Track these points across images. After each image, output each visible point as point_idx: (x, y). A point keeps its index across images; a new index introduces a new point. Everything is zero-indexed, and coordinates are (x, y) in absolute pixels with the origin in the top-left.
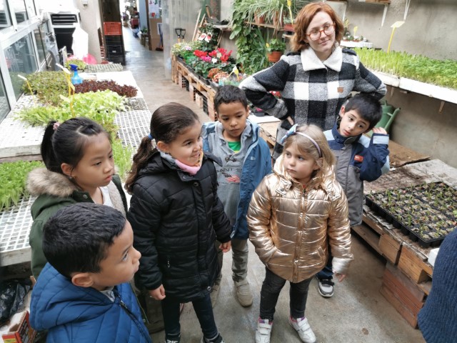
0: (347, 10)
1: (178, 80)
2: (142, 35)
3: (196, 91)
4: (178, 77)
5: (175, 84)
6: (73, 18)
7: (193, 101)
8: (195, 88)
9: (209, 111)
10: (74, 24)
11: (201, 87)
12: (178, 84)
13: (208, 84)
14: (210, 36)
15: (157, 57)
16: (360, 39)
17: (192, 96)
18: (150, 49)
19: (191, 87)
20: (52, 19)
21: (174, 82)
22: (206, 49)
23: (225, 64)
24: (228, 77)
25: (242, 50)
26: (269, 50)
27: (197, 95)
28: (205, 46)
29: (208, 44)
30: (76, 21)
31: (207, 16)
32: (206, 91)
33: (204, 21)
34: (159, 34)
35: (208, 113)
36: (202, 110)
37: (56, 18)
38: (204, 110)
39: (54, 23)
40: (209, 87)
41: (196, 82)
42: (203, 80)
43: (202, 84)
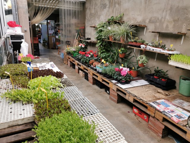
0: (159, 36)
1: (67, 63)
2: (43, 42)
3: (79, 69)
4: (67, 62)
5: (66, 65)
6: (22, 37)
7: (77, 74)
8: (79, 68)
9: (89, 79)
10: (22, 40)
11: (84, 68)
12: (67, 65)
13: (89, 67)
14: (84, 45)
15: (53, 52)
16: (174, 50)
17: (77, 71)
18: (49, 48)
19: (77, 67)
20: (11, 37)
21: (65, 64)
22: (83, 50)
23: (96, 58)
24: (100, 64)
25: (102, 51)
26: (121, 52)
27: (80, 71)
28: (82, 49)
29: (84, 48)
30: (23, 39)
31: (79, 36)
32: (87, 70)
33: (78, 38)
34: (53, 42)
35: (88, 80)
36: (84, 78)
37: (13, 37)
38: (85, 78)
39: (11, 39)
40: (89, 68)
41: (80, 66)
42: (85, 65)
43: (85, 67)
